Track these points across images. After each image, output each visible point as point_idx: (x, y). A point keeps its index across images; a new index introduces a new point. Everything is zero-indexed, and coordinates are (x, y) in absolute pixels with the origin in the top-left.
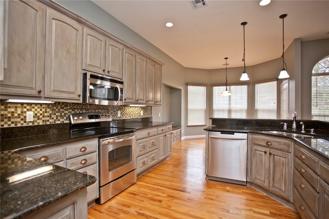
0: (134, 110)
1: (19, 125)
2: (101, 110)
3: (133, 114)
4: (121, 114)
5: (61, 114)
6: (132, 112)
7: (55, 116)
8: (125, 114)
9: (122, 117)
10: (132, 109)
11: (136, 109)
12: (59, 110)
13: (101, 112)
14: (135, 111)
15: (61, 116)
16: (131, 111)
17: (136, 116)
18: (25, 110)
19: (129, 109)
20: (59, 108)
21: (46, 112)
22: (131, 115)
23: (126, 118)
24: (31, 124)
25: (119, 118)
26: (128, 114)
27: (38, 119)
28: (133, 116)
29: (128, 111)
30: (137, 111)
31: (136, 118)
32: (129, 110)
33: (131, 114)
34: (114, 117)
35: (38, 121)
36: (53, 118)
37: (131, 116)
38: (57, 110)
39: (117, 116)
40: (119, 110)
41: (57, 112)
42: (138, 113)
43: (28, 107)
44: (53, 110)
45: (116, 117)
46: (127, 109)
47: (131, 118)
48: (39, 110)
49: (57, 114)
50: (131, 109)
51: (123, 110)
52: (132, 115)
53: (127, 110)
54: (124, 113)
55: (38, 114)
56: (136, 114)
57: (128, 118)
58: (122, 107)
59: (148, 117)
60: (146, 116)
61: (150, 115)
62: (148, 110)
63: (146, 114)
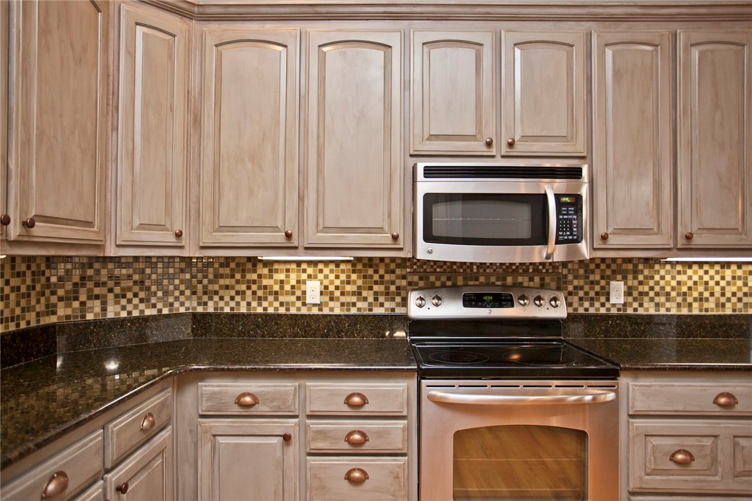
0: (717, 278)
1: (293, 311)
2: (526, 279)
3: (706, 294)
4: (629, 294)
5: (387, 288)
6: (701, 288)
7: (371, 293)
8: (652, 294)
9: (635, 304)
10: (701, 272)
11: (728, 273)
12: (382, 277)
13: (525, 284)
14: (723, 283)
15: (387, 294)
16: (690, 283)
17: (728, 305)
18: (304, 276)
19: (679, 273)
20: (382, 272)
21: (348, 283)
22: (690, 300)
23: (663, 312)
24: (315, 311)
25: (619, 310)
26: (673, 294)
27: (332, 299)
28: (711, 305)
29: (674, 283)
30: (740, 283)
31: (728, 312)
32: (682, 278)
33: (696, 294)
34: (592, 305)
35: (331, 304)
36: (365, 299)
37: (695, 305)
38: (376, 277)
39: (608, 300)
40: (619, 277)
41: (376, 283)
43: (310, 271)
44: (365, 277)
45: (603, 305)
46: (662, 272)
47: (696, 312)
48: (332, 277)
49: (376, 288)
51: (641, 277)
52: (701, 299)
53: (668, 278)
54: (644, 288)
55: (332, 288)
56: (728, 294)
57: (674, 312)
58: (635, 266)
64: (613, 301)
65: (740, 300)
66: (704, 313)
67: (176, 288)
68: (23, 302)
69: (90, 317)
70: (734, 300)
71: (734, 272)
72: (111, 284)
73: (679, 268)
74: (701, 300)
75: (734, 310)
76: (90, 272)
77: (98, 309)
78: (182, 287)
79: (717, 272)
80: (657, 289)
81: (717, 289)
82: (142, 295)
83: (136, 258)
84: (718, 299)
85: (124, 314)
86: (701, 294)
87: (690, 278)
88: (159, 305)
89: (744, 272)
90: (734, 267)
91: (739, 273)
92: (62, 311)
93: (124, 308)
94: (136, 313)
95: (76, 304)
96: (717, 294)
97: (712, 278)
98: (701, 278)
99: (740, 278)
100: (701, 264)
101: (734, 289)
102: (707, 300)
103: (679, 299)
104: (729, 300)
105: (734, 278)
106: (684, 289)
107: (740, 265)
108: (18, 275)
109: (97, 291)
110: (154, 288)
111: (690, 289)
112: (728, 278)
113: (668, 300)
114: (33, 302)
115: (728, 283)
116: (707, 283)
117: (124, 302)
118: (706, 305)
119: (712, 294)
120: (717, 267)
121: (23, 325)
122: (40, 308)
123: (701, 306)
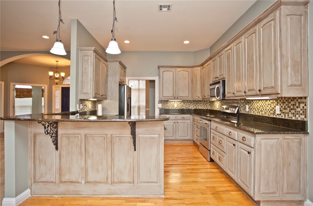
0: (265, 104)
1: (216, 109)
3: (263, 110)
4: (249, 108)
6: (262, 108)
8: (253, 109)
9: (250, 111)
10: (262, 102)
11: (267, 103)
14: (266, 106)
16: (259, 106)
17: (267, 113)
19: (257, 102)
22: (259, 111)
23: (255, 114)
24: (218, 109)
26: (256, 109)
28: (263, 113)
29: (256, 106)
30: (270, 106)
31: (267, 115)
32: (258, 104)
33: (260, 109)
34: (244, 111)
37: (260, 112)
40: (248, 104)
42: (271, 108)
46: (255, 103)
47: (260, 115)
48: (219, 103)
50: (259, 102)
51: (251, 104)
53: (256, 104)
54: (252, 107)
55: (219, 106)
56: (267, 110)
57: (256, 114)
58: (250, 101)
59: (294, 118)
60: (288, 115)
61: (303, 117)
62: (293, 105)
63: (289, 112)
64: (246, 110)
65: (269, 112)
66: (262, 115)
68: (189, 106)
69: (197, 108)
70: (268, 111)
71: (268, 102)
72: (200, 104)
76: (197, 103)
78: (209, 105)
79: (265, 103)
81: (265, 108)
82: (203, 106)
84: (265, 111)
86: (261, 109)
87: (259, 104)
88: (206, 108)
89: (271, 102)
90: (268, 101)
91: (270, 103)
92: (195, 107)
94: (203, 108)
96: (265, 110)
97: (264, 104)
98: (261, 104)
100: (261, 100)
103: (257, 111)
105: (268, 104)
106: (258, 108)
107: (270, 100)
108: (188, 103)
109: (198, 105)
110: (205, 105)
112: (267, 105)
113: (255, 111)
114: (191, 106)
115: (267, 106)
116: (263, 106)
117: (201, 107)
119: (264, 109)
120: (265, 101)
121: (189, 108)
122: (192, 106)
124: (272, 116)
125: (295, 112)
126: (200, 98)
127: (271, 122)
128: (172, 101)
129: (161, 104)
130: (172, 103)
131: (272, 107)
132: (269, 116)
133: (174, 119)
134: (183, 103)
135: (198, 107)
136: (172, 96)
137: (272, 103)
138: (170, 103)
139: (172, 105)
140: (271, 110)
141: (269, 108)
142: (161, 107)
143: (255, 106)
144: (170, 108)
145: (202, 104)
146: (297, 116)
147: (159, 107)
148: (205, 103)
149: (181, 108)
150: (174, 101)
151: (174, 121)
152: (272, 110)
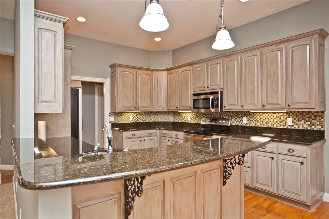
0: (272, 117)
1: (186, 122)
2: (225, 116)
4: (248, 121)
5: (200, 118)
6: (267, 120)
8: (254, 121)
9: (249, 124)
11: (275, 116)
12: (199, 115)
13: (225, 118)
14: (273, 118)
15: (200, 119)
16: (264, 118)
17: (275, 125)
18: (188, 115)
19: (261, 115)
20: (199, 114)
21: (194, 117)
22: (264, 123)
23: (256, 126)
24: (189, 122)
25: (245, 125)
26: (259, 121)
28: (270, 125)
29: (260, 118)
30: (278, 118)
31: (275, 127)
33: (265, 121)
34: (239, 123)
35: (192, 121)
36: (197, 120)
39: (243, 122)
40: (246, 116)
41: (198, 117)
42: (280, 120)
43: (188, 114)
44: (197, 115)
45: (242, 123)
46: (257, 115)
47: (265, 126)
48: (192, 115)
49: (198, 118)
50: (264, 115)
51: (251, 116)
53: (258, 117)
54: (252, 119)
55: (192, 118)
56: (275, 122)
57: (259, 126)
58: (249, 113)
59: (309, 128)
60: (303, 126)
61: (320, 127)
62: (309, 117)
63: (303, 123)
64: (244, 122)
65: (278, 123)
66: (268, 127)
67: (170, 117)
68: (146, 118)
69: (156, 121)
70: (277, 123)
71: (277, 115)
72: (159, 116)
73: (261, 114)
74: (267, 123)
75: (277, 126)
76: (156, 114)
77: (157, 120)
79: (272, 115)
80: (255, 119)
81: (272, 120)
82: (164, 118)
83: (163, 112)
84: (272, 123)
85: (161, 121)
86: (267, 121)
87: (264, 117)
88: (167, 120)
89: (280, 115)
90: (277, 114)
91: (278, 115)
93: (161, 120)
94: (163, 121)
95: (154, 119)
97: (270, 117)
99: (278, 117)
100: (267, 113)
101: (277, 120)
102: (269, 123)
103: (261, 123)
104: (275, 123)
105: (277, 117)
106: (262, 120)
107: (278, 113)
108: (145, 114)
109: (157, 117)
110: (166, 117)
111: (264, 120)
112: (275, 117)
113: (258, 123)
114: (148, 118)
115: (275, 119)
116: (269, 118)
117: (161, 119)
118: (268, 125)
119: (270, 122)
120: (272, 114)
121: (146, 121)
122: (149, 119)
123: (267, 125)
124: (282, 127)
125: (311, 123)
126: (165, 109)
127: (283, 132)
128: (127, 113)
129: (114, 117)
130: (127, 116)
131: (282, 119)
132: (277, 127)
133: (140, 136)
134: (139, 115)
135: (157, 119)
136: (132, 106)
137: (282, 116)
138: (124, 115)
139: (127, 118)
140: (280, 122)
141: (278, 120)
142: (113, 121)
143: (256, 118)
144: (125, 122)
145: (161, 116)
146: (313, 127)
147: (111, 121)
148: (166, 115)
149: (137, 122)
150: (129, 113)
151: (140, 139)
152: (282, 122)
